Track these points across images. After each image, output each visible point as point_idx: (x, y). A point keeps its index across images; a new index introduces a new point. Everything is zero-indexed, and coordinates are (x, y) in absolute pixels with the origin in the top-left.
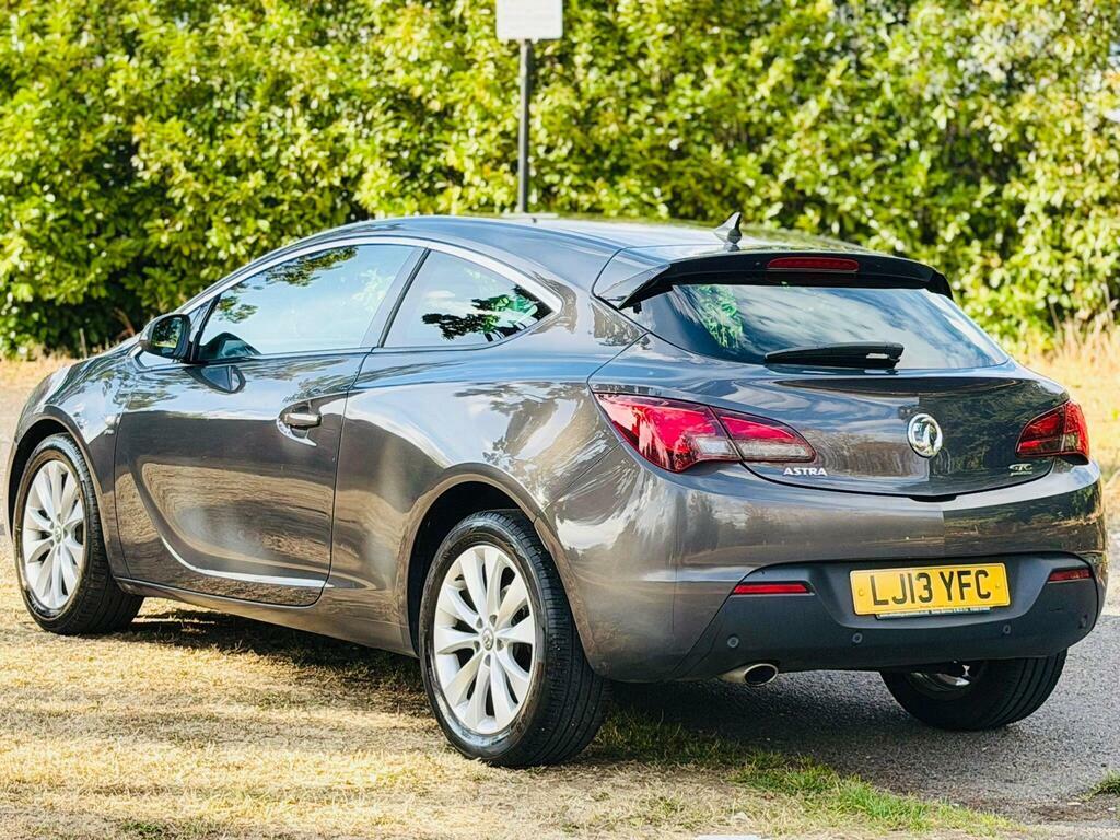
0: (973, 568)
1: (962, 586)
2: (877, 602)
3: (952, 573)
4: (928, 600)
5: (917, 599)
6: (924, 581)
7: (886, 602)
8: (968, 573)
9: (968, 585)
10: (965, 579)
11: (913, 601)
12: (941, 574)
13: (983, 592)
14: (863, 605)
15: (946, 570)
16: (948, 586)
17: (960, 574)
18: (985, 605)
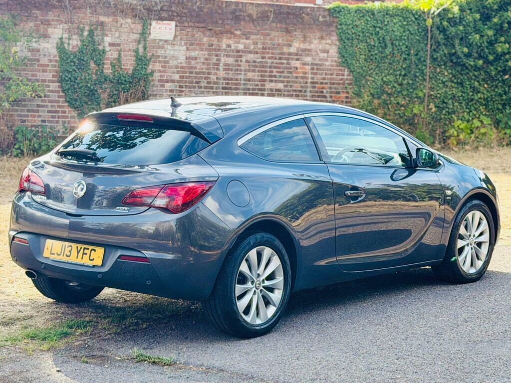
0: (91, 247)
1: (84, 254)
2: (51, 254)
3: (81, 248)
4: (69, 256)
5: (65, 255)
6: (70, 248)
7: (54, 254)
8: (88, 249)
9: (86, 254)
10: (86, 251)
11: (63, 256)
12: (77, 247)
13: (91, 258)
14: (46, 253)
15: (80, 246)
16: (78, 252)
17: (85, 249)
18: (91, 263)
